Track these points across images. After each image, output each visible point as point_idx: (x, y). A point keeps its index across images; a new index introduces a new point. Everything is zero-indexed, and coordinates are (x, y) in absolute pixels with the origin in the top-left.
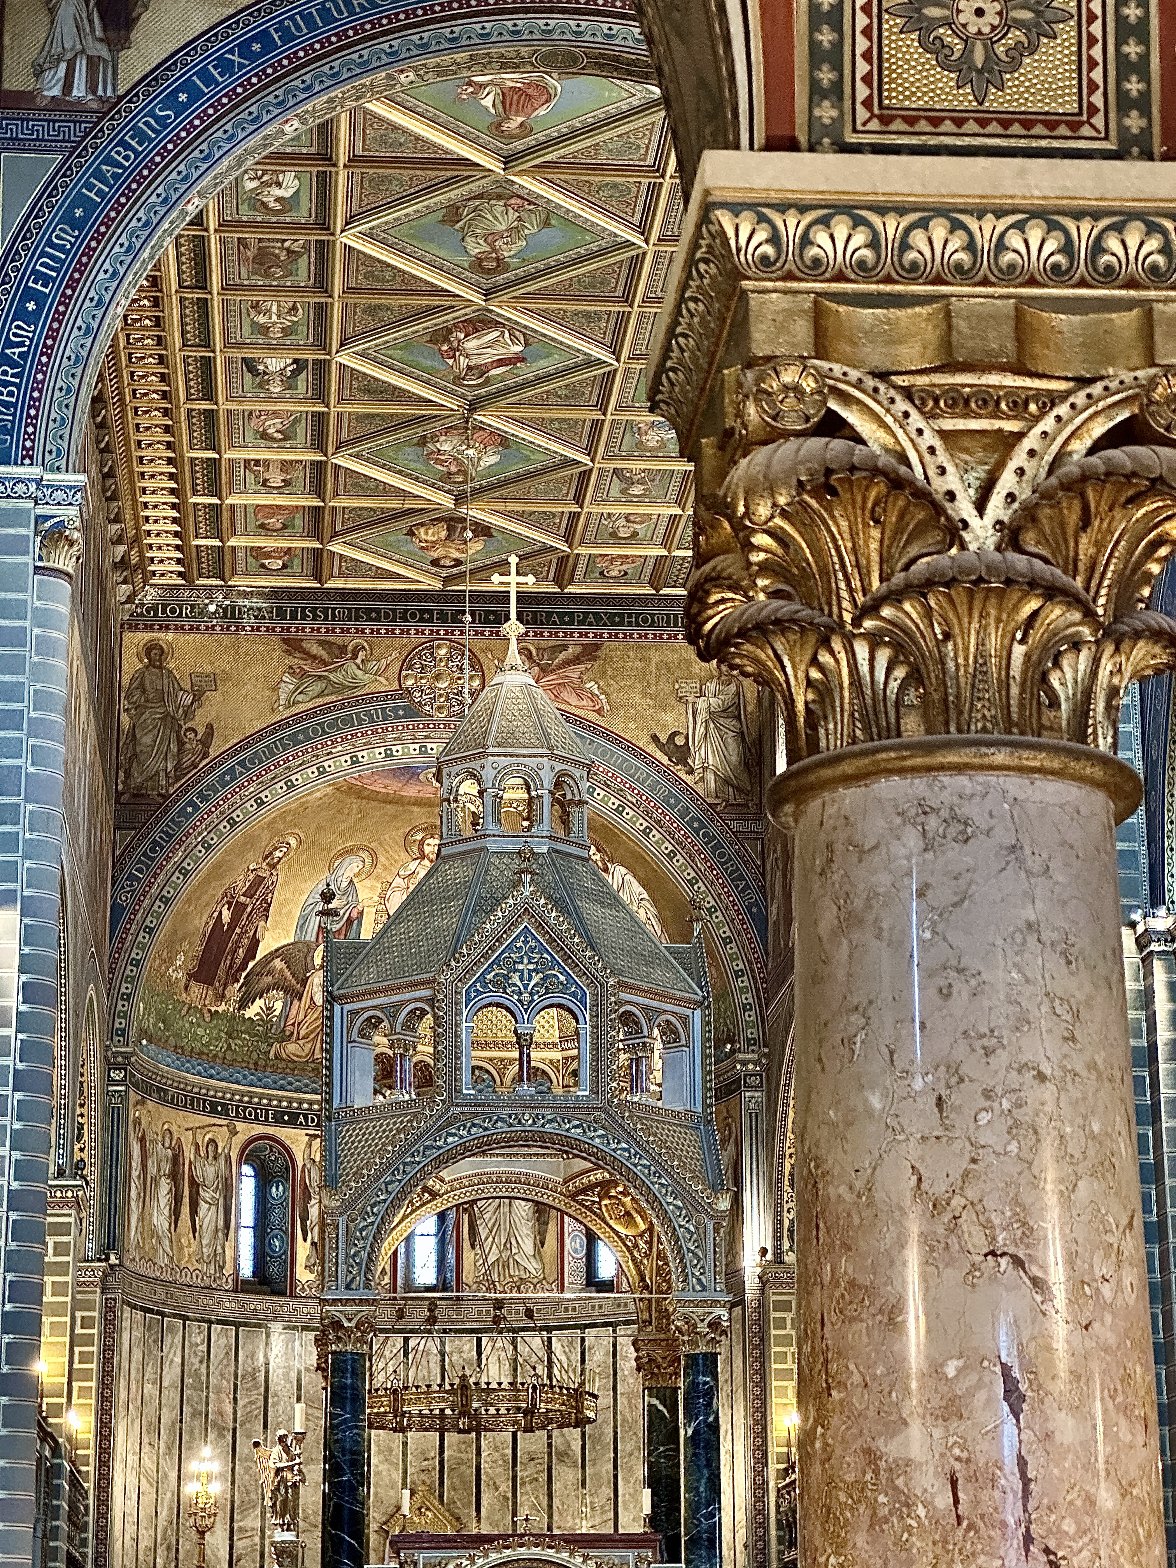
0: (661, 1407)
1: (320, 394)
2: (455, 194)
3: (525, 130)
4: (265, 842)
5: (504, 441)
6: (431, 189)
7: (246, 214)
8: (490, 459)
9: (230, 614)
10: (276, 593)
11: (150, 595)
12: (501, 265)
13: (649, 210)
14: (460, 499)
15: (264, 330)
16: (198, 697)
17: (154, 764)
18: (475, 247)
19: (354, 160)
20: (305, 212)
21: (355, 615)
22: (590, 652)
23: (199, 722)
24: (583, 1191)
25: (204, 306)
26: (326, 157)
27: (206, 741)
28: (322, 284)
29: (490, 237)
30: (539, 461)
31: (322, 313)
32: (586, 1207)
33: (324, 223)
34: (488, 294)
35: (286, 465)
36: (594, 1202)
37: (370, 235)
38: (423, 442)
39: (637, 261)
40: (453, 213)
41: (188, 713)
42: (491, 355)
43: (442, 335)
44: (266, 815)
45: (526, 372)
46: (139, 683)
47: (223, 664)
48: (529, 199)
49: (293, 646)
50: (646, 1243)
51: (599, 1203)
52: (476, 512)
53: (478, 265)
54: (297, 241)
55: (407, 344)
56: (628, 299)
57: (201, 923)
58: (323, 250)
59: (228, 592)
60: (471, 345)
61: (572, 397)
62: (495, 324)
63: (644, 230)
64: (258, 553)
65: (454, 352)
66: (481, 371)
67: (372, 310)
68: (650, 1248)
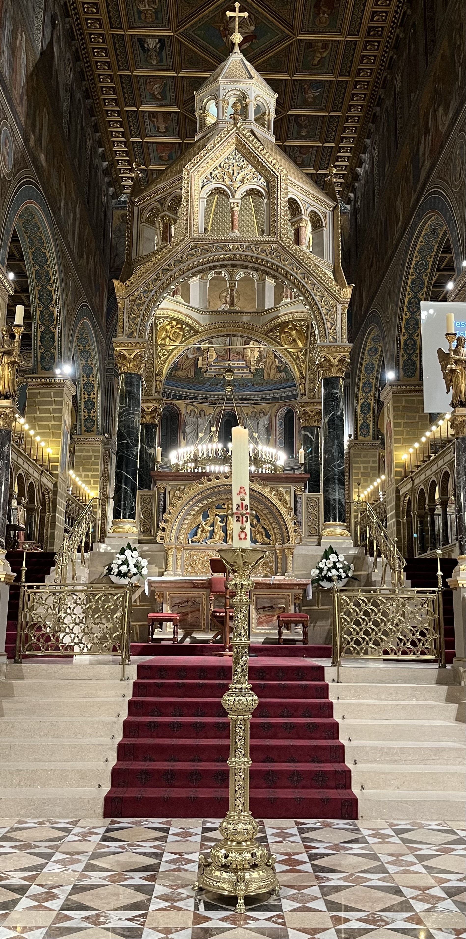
0: (310, 436)
11: (123, 197)
15: (144, 15)
24: (271, 330)
32: (272, 338)
36: (277, 336)
50: (303, 355)
51: (279, 336)
68: (305, 358)
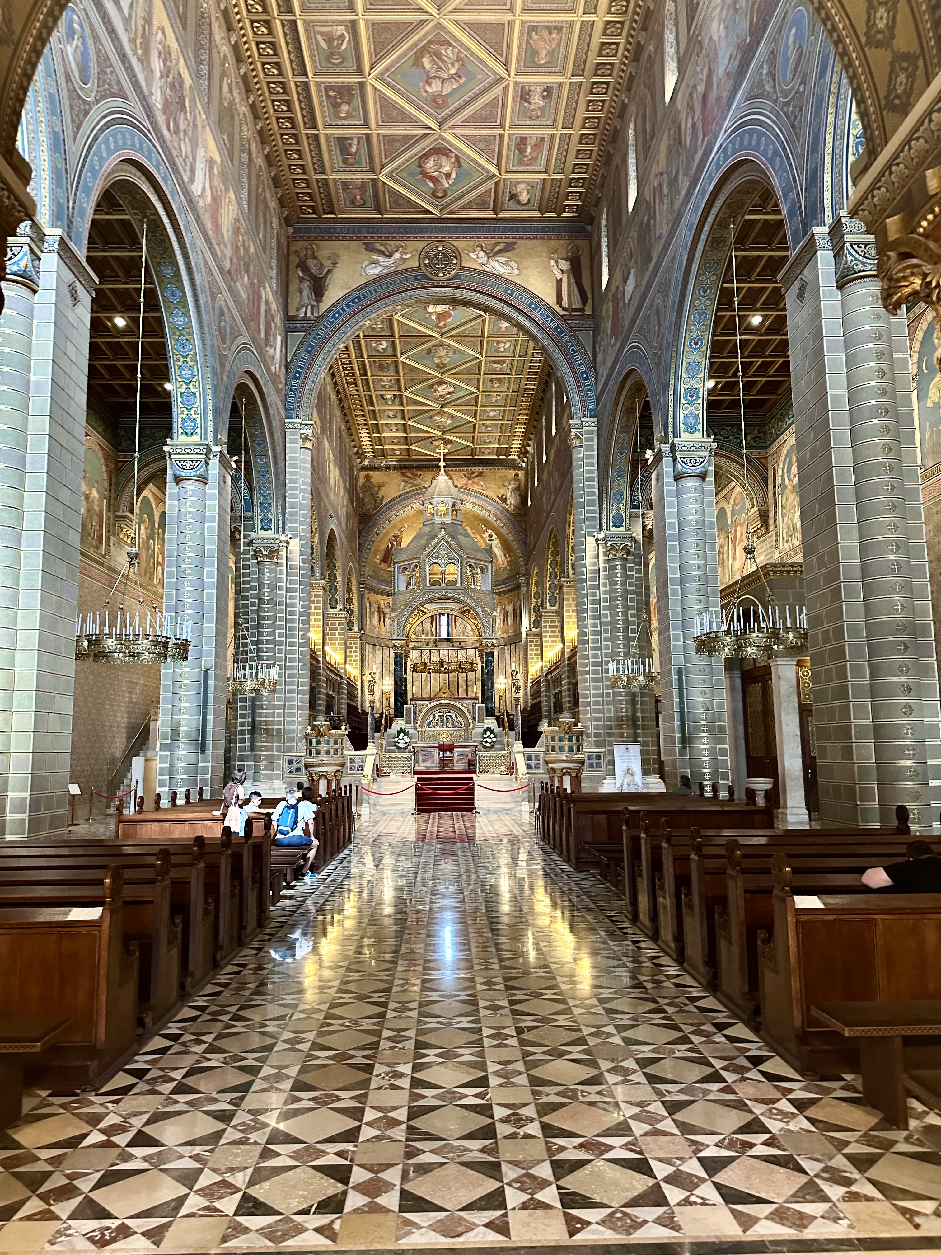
1: (402, 405)
2: (429, 345)
3: (445, 326)
4: (399, 526)
5: (453, 416)
6: (422, 344)
7: (374, 354)
8: (449, 422)
9: (387, 466)
10: (399, 460)
11: (366, 462)
12: (444, 366)
13: (482, 348)
14: (443, 433)
15: (384, 386)
16: (379, 489)
17: (369, 506)
18: (437, 361)
19: (400, 336)
20: (389, 353)
21: (420, 466)
22: (481, 474)
23: (380, 495)
24: (464, 611)
25: (367, 380)
26: (393, 336)
27: (382, 500)
28: (397, 373)
29: (440, 357)
30: (463, 422)
31: (398, 381)
33: (395, 355)
34: (442, 374)
35: (396, 425)
36: (467, 614)
37: (408, 358)
38: (431, 417)
39: (480, 362)
40: (429, 351)
41: (377, 492)
42: (445, 392)
43: (431, 387)
44: (398, 519)
45: (456, 396)
46: (364, 485)
47: (385, 479)
48: (449, 346)
49: (403, 474)
52: (446, 436)
53: (438, 366)
54: (389, 360)
55: (422, 389)
56: (479, 374)
57: (383, 547)
58: (396, 362)
59: (386, 460)
60: (440, 389)
61: (468, 403)
62: (445, 383)
63: (481, 354)
64: (393, 449)
65: (435, 391)
66: (442, 396)
67: (412, 380)
